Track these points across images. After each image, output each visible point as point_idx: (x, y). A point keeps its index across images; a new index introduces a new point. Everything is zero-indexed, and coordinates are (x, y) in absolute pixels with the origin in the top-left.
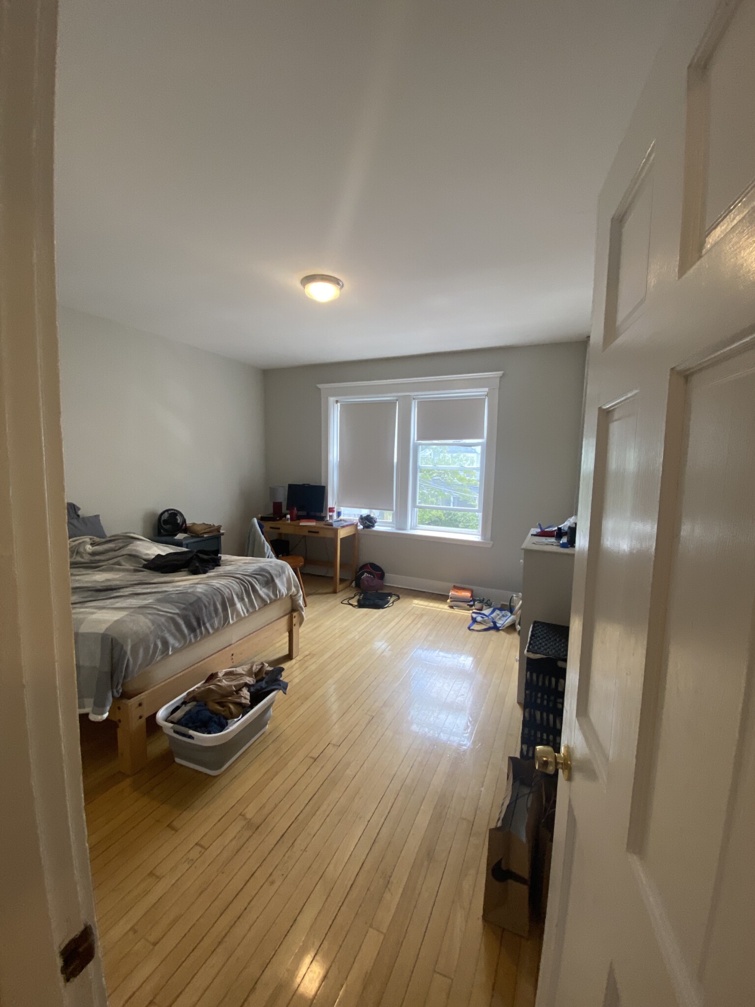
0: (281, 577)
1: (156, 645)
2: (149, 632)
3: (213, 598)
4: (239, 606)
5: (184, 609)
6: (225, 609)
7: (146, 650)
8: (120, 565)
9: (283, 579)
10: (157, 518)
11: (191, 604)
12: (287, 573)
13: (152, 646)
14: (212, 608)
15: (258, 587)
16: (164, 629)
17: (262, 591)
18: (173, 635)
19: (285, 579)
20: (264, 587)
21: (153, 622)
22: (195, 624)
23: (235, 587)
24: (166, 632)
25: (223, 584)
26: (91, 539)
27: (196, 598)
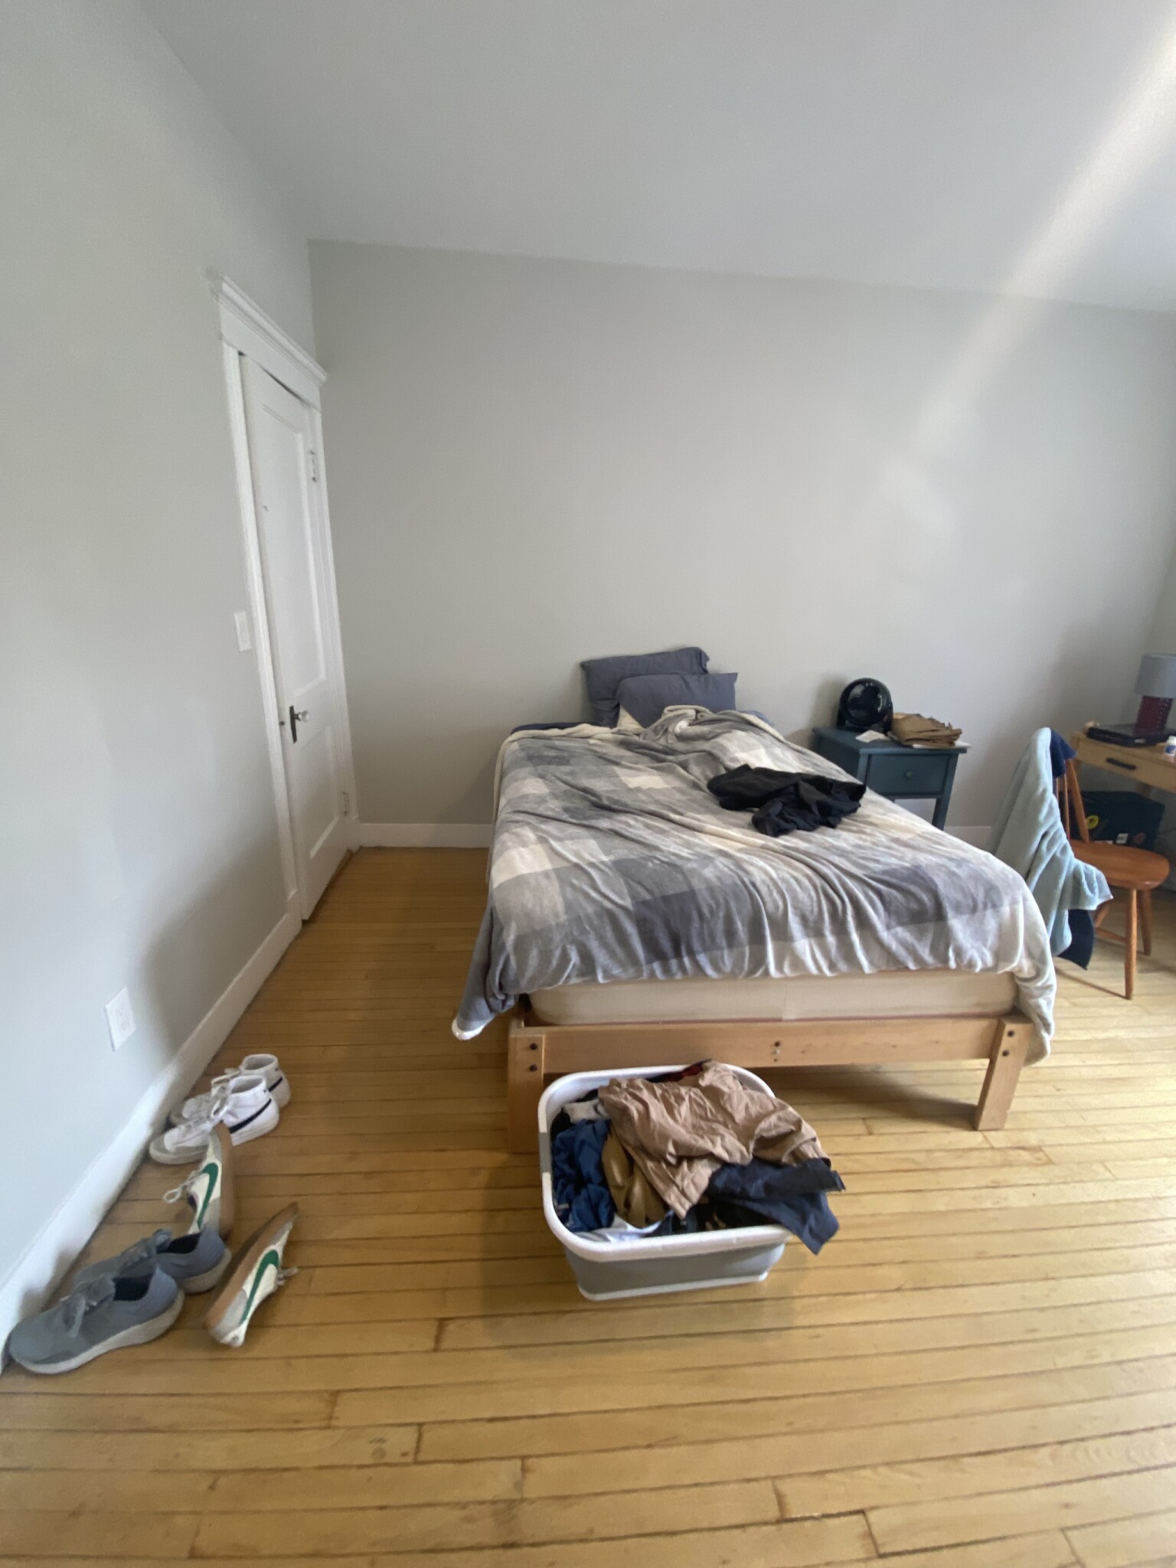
0: (978, 914)
1: (565, 959)
2: (553, 923)
3: (727, 902)
4: (803, 945)
5: (645, 903)
6: (757, 938)
7: (545, 956)
8: (685, 768)
9: (982, 922)
10: (842, 689)
11: (666, 899)
12: (1006, 910)
13: (557, 953)
14: (720, 926)
15: (877, 918)
16: (587, 927)
17: (893, 936)
18: (605, 945)
19: (991, 924)
20: (901, 924)
21: (569, 907)
22: (666, 944)
23: (801, 895)
24: (592, 936)
25: (772, 879)
26: (697, 712)
27: (685, 888)
